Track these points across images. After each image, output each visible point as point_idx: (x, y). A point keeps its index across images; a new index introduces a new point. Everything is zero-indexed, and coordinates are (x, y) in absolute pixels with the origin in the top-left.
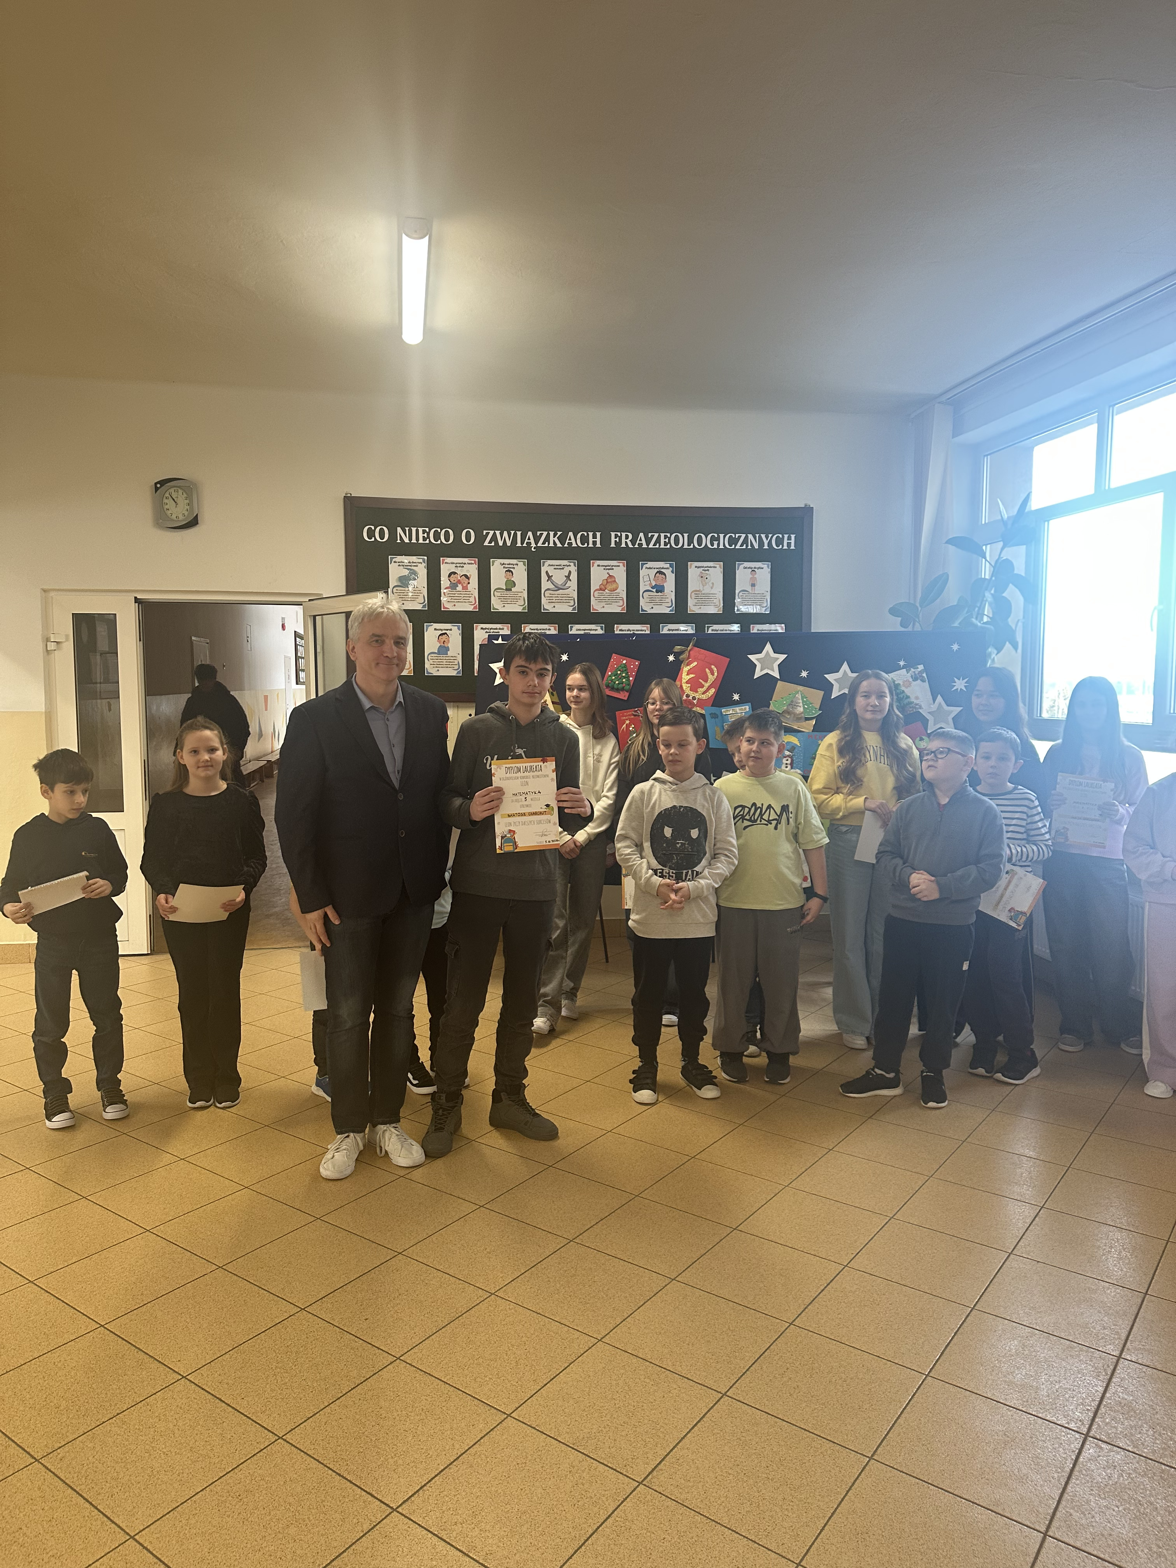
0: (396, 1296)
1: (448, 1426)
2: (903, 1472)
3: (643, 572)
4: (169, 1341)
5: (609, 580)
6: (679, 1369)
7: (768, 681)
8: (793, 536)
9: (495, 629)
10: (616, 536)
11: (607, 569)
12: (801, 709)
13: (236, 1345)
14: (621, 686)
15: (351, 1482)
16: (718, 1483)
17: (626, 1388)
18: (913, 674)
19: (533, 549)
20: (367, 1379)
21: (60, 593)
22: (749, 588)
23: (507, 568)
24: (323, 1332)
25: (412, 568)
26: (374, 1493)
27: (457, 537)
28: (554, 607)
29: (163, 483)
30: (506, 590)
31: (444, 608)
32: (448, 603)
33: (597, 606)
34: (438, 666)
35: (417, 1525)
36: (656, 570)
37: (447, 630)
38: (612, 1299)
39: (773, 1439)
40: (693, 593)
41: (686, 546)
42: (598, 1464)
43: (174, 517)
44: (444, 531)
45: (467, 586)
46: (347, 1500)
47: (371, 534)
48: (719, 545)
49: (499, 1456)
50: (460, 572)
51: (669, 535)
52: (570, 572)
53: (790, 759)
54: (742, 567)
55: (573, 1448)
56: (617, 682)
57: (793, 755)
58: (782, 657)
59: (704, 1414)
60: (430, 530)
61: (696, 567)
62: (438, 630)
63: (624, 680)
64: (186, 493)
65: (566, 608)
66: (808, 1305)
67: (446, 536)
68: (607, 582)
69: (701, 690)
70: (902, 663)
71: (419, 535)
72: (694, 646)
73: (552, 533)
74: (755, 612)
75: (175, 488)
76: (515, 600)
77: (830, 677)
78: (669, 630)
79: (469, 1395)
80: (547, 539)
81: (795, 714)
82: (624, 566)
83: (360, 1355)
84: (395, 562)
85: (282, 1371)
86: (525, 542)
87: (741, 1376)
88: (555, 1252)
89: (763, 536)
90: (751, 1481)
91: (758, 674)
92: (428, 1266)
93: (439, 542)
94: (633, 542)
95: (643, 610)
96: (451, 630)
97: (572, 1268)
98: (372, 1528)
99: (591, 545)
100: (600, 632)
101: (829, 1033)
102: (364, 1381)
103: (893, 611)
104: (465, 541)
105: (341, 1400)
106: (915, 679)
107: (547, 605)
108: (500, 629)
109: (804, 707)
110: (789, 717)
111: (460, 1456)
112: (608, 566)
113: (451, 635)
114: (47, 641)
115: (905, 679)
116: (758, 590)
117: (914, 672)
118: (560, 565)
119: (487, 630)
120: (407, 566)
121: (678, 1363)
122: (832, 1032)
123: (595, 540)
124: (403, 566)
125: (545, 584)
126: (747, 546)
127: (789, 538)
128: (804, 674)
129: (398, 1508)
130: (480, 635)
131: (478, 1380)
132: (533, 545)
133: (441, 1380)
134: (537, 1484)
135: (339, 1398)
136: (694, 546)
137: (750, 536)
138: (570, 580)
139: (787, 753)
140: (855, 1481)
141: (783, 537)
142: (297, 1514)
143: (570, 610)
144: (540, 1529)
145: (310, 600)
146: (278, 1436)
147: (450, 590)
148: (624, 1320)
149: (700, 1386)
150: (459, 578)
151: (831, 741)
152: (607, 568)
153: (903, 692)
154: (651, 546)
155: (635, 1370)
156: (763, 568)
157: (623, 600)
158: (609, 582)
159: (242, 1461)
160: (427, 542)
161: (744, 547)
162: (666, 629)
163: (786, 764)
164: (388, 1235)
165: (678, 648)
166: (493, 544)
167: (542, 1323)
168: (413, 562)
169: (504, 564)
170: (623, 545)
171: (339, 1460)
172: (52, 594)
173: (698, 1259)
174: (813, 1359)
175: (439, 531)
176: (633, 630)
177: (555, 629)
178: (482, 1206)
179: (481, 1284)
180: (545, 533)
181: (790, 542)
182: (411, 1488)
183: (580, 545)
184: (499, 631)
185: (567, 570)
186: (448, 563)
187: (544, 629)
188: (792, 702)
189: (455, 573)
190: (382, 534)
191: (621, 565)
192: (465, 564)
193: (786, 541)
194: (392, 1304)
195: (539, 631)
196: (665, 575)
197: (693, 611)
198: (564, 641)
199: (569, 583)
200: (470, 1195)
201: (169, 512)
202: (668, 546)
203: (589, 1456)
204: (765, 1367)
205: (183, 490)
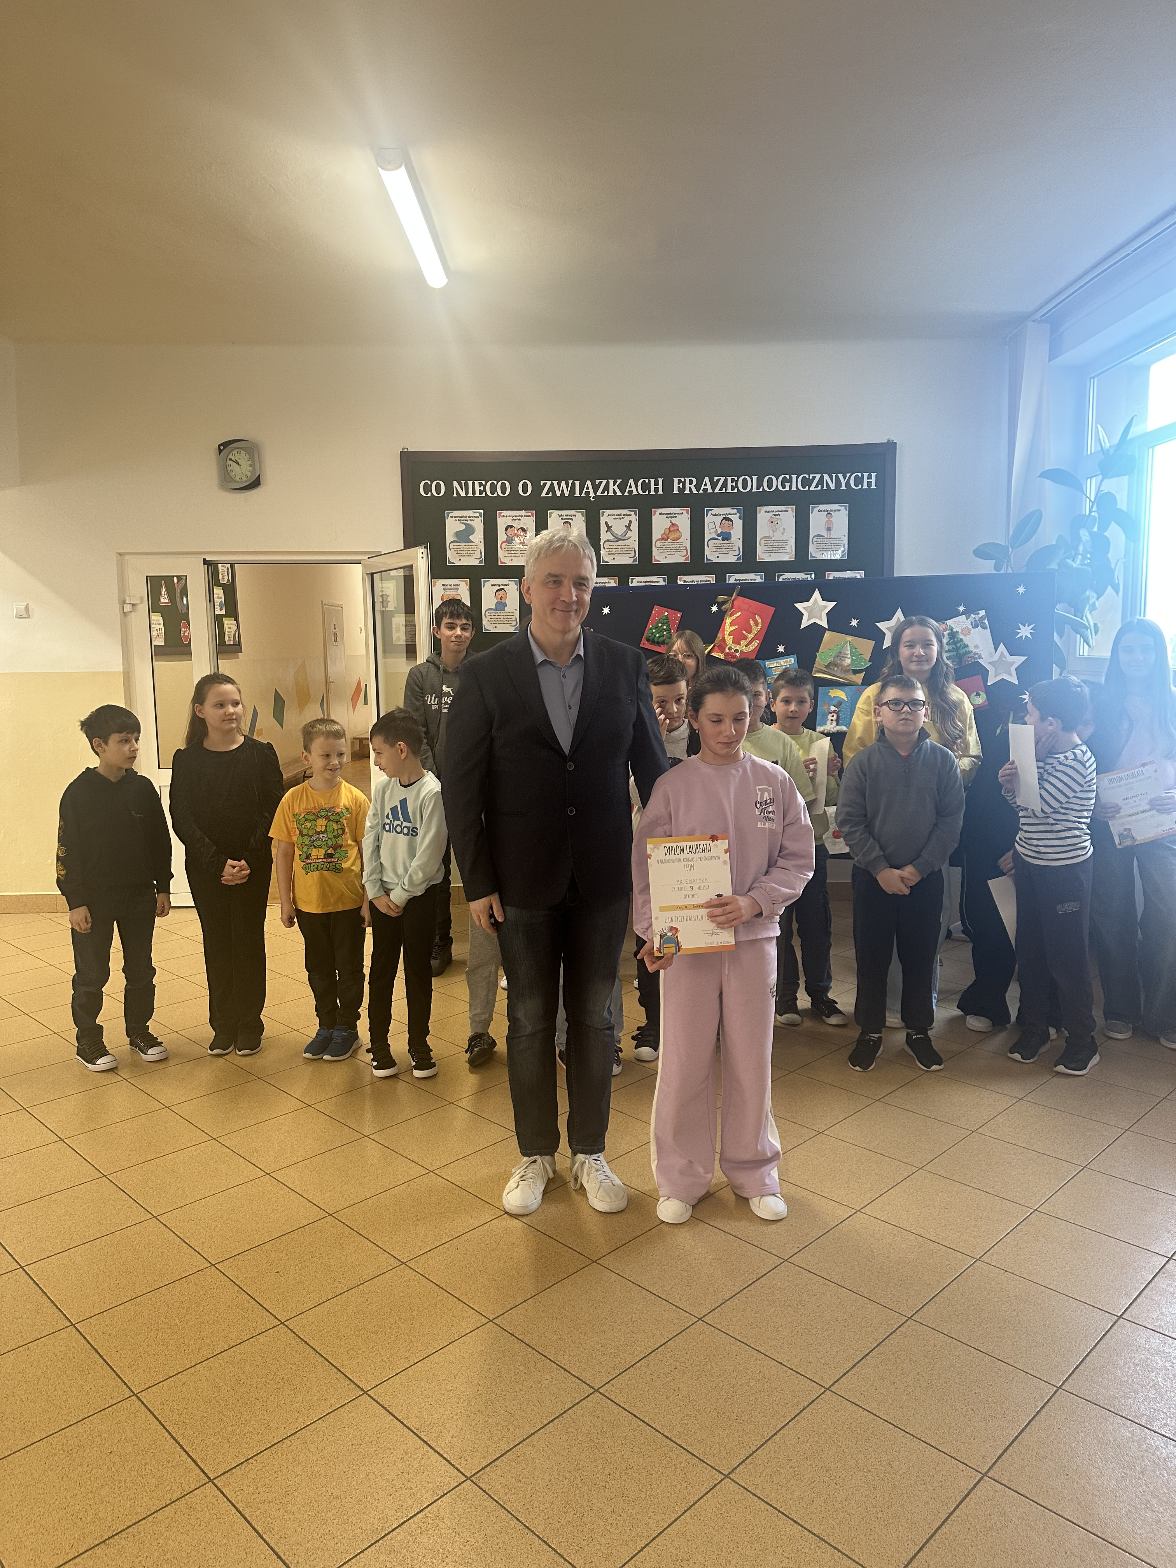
0: (308, 1259)
1: (300, 1398)
2: (756, 1496)
3: (708, 520)
4: (75, 1287)
5: (672, 529)
6: (559, 1359)
7: (816, 631)
8: (874, 475)
10: (679, 482)
11: (669, 517)
12: (848, 661)
13: (135, 1297)
14: (661, 639)
15: (182, 1447)
16: (550, 1486)
17: (497, 1374)
18: (973, 621)
19: (592, 499)
20: (244, 1341)
21: (134, 556)
22: (824, 533)
23: (565, 519)
24: (221, 1289)
26: (198, 1460)
27: (514, 488)
28: (614, 559)
29: (226, 444)
31: (501, 562)
32: (504, 557)
33: (659, 556)
34: (495, 623)
36: (723, 517)
37: (505, 585)
38: (522, 1278)
39: (628, 1444)
40: (762, 539)
41: (755, 490)
42: (433, 1451)
43: (237, 478)
44: (500, 483)
45: (524, 539)
46: (170, 1465)
47: (427, 489)
48: (791, 487)
49: (337, 1435)
50: (517, 525)
51: (736, 478)
52: (630, 522)
53: (835, 715)
54: (816, 510)
55: (415, 1434)
56: (657, 635)
57: (839, 711)
58: (831, 605)
59: (565, 1409)
60: (486, 483)
61: (765, 512)
63: (665, 633)
64: (249, 455)
65: (626, 560)
66: (727, 1301)
67: (502, 489)
68: (670, 531)
69: (743, 643)
70: (961, 609)
71: (476, 488)
72: (739, 595)
73: (611, 482)
74: (829, 558)
75: (238, 450)
77: (882, 626)
78: (736, 580)
79: (336, 1367)
80: (607, 488)
81: (842, 666)
82: (688, 513)
83: (247, 1316)
84: (451, 517)
86: (584, 492)
87: (623, 1372)
89: (840, 476)
90: (586, 1488)
91: (805, 623)
92: (353, 1229)
93: (495, 495)
94: (698, 487)
95: (707, 560)
96: (508, 585)
99: (652, 492)
100: (662, 583)
103: (981, 553)
104: (522, 494)
105: (208, 1361)
106: (975, 626)
107: (607, 557)
109: (852, 658)
110: (835, 669)
113: (508, 590)
114: (124, 604)
115: (964, 627)
116: (833, 534)
117: (974, 618)
118: (620, 515)
120: (464, 520)
121: (561, 1351)
123: (657, 486)
124: (460, 520)
125: (604, 535)
126: (822, 487)
127: (870, 477)
128: (854, 623)
129: (216, 1478)
131: (351, 1352)
132: (592, 494)
133: (314, 1349)
135: (208, 1359)
136: (763, 488)
137: (826, 477)
138: (631, 531)
139: (833, 708)
140: (699, 1500)
141: (863, 476)
143: (630, 561)
144: (345, 1517)
145: (370, 558)
147: (507, 544)
148: (525, 1301)
149: (574, 1379)
151: (870, 694)
152: (670, 515)
153: (961, 640)
154: (717, 491)
155: (514, 1356)
156: (840, 511)
157: (686, 549)
158: (672, 531)
159: (89, 1414)
160: (484, 495)
161: (819, 488)
162: (733, 579)
163: (832, 720)
164: (327, 1195)
165: (721, 598)
166: (550, 495)
167: (440, 1298)
168: (469, 517)
169: (561, 515)
170: (687, 491)
172: (127, 557)
174: (707, 1360)
175: (496, 484)
176: (698, 581)
177: (615, 582)
178: (432, 1172)
179: (397, 1253)
180: (604, 482)
181: (870, 481)
182: (236, 1459)
183: (642, 493)
185: (627, 519)
186: (504, 516)
187: (602, 583)
188: (840, 653)
189: (511, 526)
190: (438, 487)
191: (685, 512)
192: (522, 516)
193: (866, 481)
196: (731, 521)
197: (763, 559)
199: (629, 534)
200: (424, 1159)
201: (232, 474)
202: (736, 491)
203: (428, 1444)
204: (652, 1364)
205: (244, 450)
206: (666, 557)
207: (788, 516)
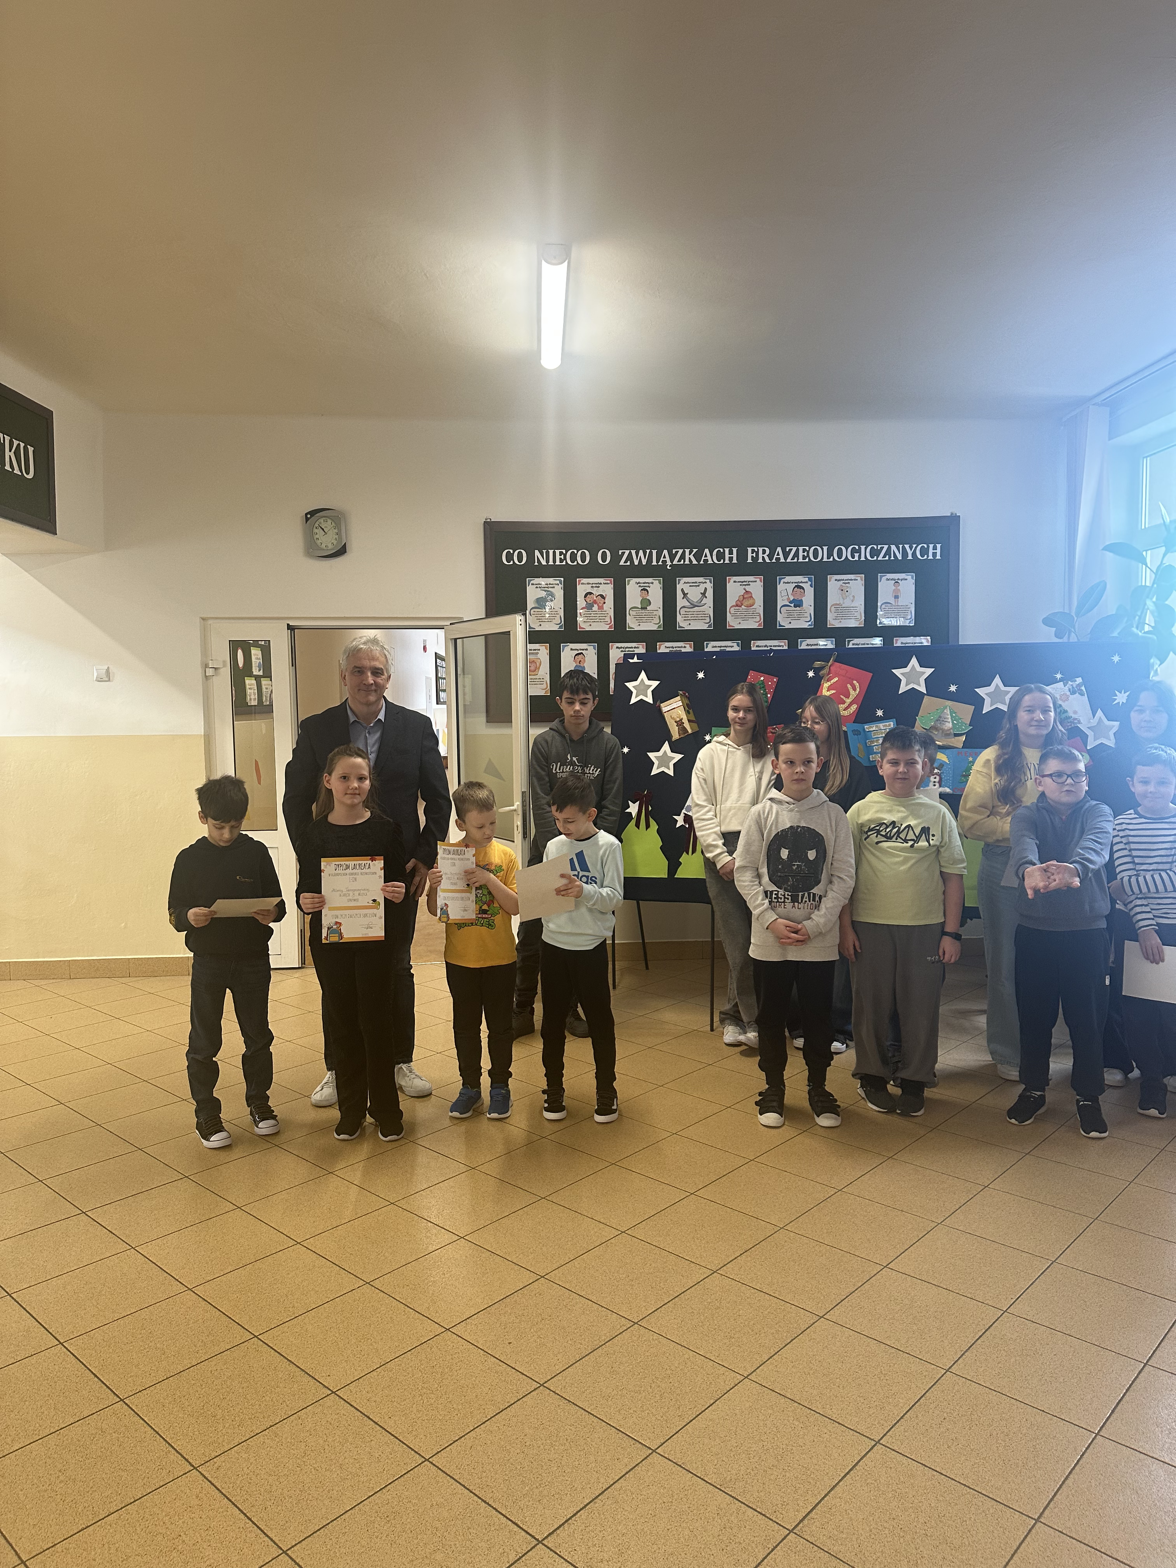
0: (539, 1320)
1: (592, 1458)
3: (780, 587)
4: (319, 1355)
5: (745, 596)
6: (829, 1413)
7: (915, 696)
8: (939, 546)
9: (630, 648)
10: (753, 551)
11: (743, 585)
12: (951, 726)
13: (384, 1362)
15: (496, 1510)
17: (775, 1429)
18: (1071, 687)
19: (668, 567)
20: (512, 1405)
21: (216, 621)
22: (892, 601)
23: (642, 586)
24: (467, 1354)
25: (550, 589)
26: (519, 1523)
27: (594, 557)
29: (313, 513)
30: (642, 608)
31: (580, 628)
32: (583, 623)
33: (733, 622)
35: (563, 1560)
36: (794, 585)
37: (583, 650)
38: (758, 1335)
39: (930, 1493)
40: (833, 607)
41: (825, 559)
42: (747, 1508)
43: (323, 546)
44: (580, 552)
45: (603, 606)
46: (493, 1528)
47: (510, 557)
48: (860, 557)
49: (644, 1493)
50: (596, 592)
51: (807, 548)
52: (706, 589)
55: (721, 1490)
58: (929, 671)
59: (856, 1462)
60: (566, 552)
61: (836, 580)
62: (574, 650)
64: (335, 523)
65: (702, 625)
66: (964, 1353)
67: (582, 557)
68: (744, 598)
70: (1059, 676)
71: (556, 557)
72: (835, 661)
73: (687, 551)
74: (898, 624)
75: (324, 518)
76: (650, 618)
77: (981, 691)
78: (808, 645)
80: (683, 557)
81: (943, 730)
82: (761, 581)
83: (503, 1379)
84: (532, 584)
85: (429, 1392)
86: (661, 560)
87: (895, 1424)
88: (699, 1282)
89: (907, 546)
90: (908, 1536)
91: (903, 689)
93: (575, 563)
94: (771, 556)
95: (780, 625)
97: (716, 1300)
98: (518, 1560)
99: (727, 561)
100: (736, 648)
101: (982, 1063)
102: (509, 1407)
103: (1047, 622)
104: (601, 562)
105: (485, 1425)
106: (1073, 692)
107: (683, 623)
108: (635, 648)
109: (953, 722)
110: (936, 733)
111: (605, 1490)
112: (745, 582)
113: (587, 654)
114: (206, 667)
115: (1062, 693)
116: (901, 601)
117: (1072, 685)
118: (696, 583)
119: (622, 649)
120: (545, 588)
121: (828, 1406)
122: (985, 1063)
123: (731, 556)
124: (540, 587)
125: (680, 602)
126: (890, 557)
127: (935, 548)
128: (953, 688)
129: (544, 1539)
130: (616, 654)
132: (669, 563)
134: (684, 1525)
137: (893, 547)
138: (706, 597)
141: (928, 547)
142: (444, 1540)
143: (705, 627)
145: (451, 624)
146: (424, 1458)
147: (586, 610)
150: (595, 598)
151: (988, 757)
154: (789, 560)
155: (783, 1411)
156: (906, 579)
157: (760, 616)
158: (746, 598)
160: (564, 563)
161: (887, 558)
162: (804, 644)
165: (818, 664)
166: (628, 563)
168: (550, 584)
170: (760, 560)
171: (485, 1486)
172: (210, 622)
173: (847, 1297)
174: (972, 1410)
175: (576, 553)
176: (771, 646)
177: (691, 647)
179: (624, 1313)
180: (681, 551)
181: (935, 551)
182: (556, 1520)
183: (716, 562)
184: (635, 649)
185: (703, 587)
187: (679, 647)
188: (940, 717)
189: (591, 593)
190: (520, 556)
191: (758, 580)
192: (601, 584)
193: (931, 551)
194: (535, 1329)
195: (675, 649)
196: (803, 588)
197: (833, 625)
198: (699, 658)
199: (705, 600)
200: (611, 1219)
201: (318, 542)
202: (807, 560)
203: (737, 1500)
204: (920, 1415)
205: (332, 520)
206: (740, 623)
207: (857, 584)
